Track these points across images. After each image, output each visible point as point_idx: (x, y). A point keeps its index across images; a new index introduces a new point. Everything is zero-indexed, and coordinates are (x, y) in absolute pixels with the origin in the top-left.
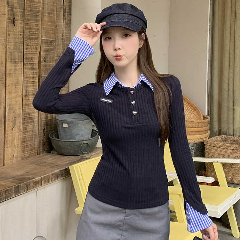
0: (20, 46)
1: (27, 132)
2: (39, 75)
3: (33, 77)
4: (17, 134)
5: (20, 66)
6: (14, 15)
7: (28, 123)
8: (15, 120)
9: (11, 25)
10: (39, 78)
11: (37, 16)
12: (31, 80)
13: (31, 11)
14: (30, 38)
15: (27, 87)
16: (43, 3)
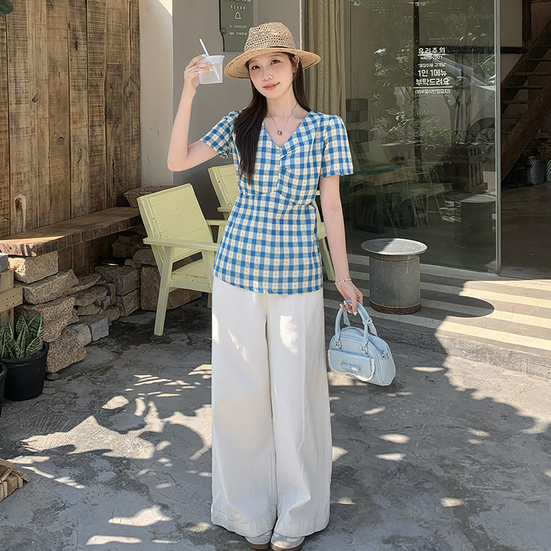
0: (84, 72)
1: (94, 166)
2: (106, 104)
3: (99, 106)
4: (83, 167)
5: (84, 93)
6: (76, 38)
7: (95, 156)
8: (81, 153)
9: (73, 49)
10: (106, 107)
11: (100, 39)
12: (97, 109)
13: (95, 33)
14: (94, 63)
15: (93, 116)
16: (108, 24)
